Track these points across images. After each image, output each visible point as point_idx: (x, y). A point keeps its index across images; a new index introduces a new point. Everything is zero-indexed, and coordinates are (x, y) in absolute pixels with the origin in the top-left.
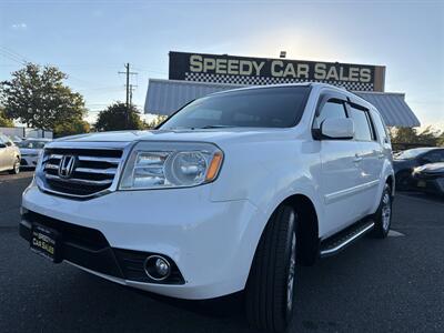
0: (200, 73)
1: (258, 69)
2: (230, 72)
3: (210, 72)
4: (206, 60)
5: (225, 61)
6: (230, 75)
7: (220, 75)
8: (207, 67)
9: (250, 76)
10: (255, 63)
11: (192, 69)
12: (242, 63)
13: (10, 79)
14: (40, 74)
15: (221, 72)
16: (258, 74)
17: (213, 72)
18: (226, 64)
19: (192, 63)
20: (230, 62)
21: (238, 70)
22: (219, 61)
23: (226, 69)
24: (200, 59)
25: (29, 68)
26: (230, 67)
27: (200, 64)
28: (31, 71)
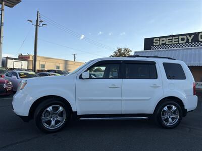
0: (158, 46)
1: (190, 39)
2: (173, 43)
3: (163, 44)
4: (161, 39)
5: (171, 38)
6: (174, 44)
7: (168, 45)
8: (161, 42)
9: (185, 43)
10: (188, 36)
11: (154, 44)
12: (180, 37)
13: (113, 54)
14: (122, 51)
15: (169, 43)
16: (190, 41)
17: (165, 44)
18: (172, 39)
19: (155, 41)
20: (174, 38)
21: (178, 41)
22: (167, 38)
23: (172, 42)
24: (158, 39)
25: (119, 49)
26: (174, 40)
27: (158, 42)
28: (119, 50)
